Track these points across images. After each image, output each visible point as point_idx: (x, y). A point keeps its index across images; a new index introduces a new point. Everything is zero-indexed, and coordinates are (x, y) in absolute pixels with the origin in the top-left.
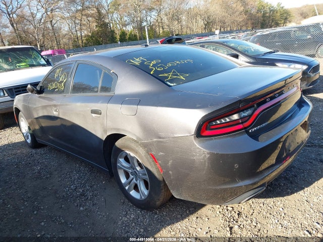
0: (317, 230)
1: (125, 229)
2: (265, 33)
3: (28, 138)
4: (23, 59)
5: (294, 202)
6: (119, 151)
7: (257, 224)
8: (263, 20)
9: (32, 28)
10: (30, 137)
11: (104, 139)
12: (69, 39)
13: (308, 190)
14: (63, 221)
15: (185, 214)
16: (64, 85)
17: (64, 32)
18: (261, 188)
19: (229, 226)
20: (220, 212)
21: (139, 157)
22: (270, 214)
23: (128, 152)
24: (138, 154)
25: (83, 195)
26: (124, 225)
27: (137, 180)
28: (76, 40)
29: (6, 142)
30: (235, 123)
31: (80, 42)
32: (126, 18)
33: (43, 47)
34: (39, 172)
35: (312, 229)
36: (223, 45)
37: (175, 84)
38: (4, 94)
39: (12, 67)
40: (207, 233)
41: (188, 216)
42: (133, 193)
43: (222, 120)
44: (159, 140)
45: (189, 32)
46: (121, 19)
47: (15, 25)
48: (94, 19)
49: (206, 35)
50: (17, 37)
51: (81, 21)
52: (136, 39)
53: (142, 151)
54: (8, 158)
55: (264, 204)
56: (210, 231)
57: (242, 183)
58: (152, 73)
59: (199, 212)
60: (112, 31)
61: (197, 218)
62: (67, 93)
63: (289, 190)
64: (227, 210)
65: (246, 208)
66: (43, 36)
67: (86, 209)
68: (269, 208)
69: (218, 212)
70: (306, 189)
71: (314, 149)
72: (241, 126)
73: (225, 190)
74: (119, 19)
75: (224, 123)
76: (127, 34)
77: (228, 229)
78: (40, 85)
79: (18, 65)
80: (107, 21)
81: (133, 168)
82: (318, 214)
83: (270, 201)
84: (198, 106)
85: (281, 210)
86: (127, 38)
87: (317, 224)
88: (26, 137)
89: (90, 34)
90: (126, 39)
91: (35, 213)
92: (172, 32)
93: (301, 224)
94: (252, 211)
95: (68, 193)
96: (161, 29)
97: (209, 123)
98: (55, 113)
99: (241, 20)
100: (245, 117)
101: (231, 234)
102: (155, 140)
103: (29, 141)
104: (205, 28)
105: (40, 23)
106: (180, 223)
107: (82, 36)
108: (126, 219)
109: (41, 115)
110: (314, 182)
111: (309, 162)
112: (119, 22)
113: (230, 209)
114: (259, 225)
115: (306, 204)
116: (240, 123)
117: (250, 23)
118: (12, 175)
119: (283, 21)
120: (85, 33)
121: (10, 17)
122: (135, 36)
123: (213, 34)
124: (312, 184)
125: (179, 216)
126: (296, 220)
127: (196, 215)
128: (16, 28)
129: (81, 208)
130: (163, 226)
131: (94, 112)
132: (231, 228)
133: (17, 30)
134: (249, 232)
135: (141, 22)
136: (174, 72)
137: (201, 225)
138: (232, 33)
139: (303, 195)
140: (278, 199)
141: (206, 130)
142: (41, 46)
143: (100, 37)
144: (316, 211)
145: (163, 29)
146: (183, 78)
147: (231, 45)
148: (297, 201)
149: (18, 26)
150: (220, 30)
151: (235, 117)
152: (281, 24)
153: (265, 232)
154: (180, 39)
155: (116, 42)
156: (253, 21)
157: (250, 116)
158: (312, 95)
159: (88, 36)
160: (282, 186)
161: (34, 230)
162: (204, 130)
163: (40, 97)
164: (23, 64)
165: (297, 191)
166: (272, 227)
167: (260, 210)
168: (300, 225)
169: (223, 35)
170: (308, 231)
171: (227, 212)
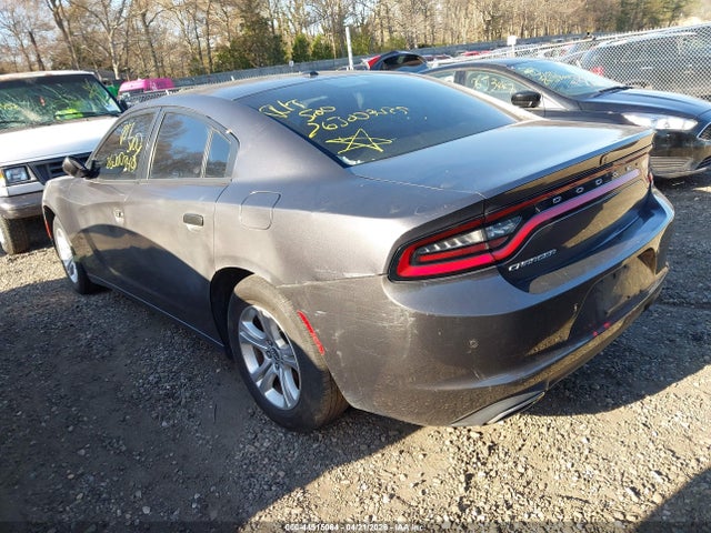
0: (653, 486)
1: (246, 470)
2: (616, 44)
3: (72, 273)
4: (70, 100)
5: (615, 426)
6: (242, 305)
7: (526, 469)
8: (622, 12)
9: (103, 29)
10: (75, 271)
11: (210, 279)
12: (184, 54)
13: (652, 401)
14: (124, 448)
15: (377, 442)
16: (137, 161)
17: (171, 40)
18: (534, 393)
19: (466, 471)
20: (451, 442)
21: (279, 318)
22: (559, 449)
23: (258, 308)
24: (278, 313)
25: (170, 395)
26: (247, 461)
27: (278, 368)
28: (198, 57)
29: (30, 280)
30: (475, 250)
31: (206, 61)
32: (308, 8)
33: (127, 74)
34: (89, 346)
35: (643, 485)
36: (507, 71)
37: (359, 162)
38: (29, 177)
39: (46, 118)
40: (416, 485)
41: (383, 448)
42: (271, 395)
43: (446, 243)
44: (315, 283)
45: (449, 40)
46: (297, 9)
47: (65, 24)
48: (237, 10)
49: (488, 48)
50: (71, 51)
51: (208, 13)
52: (329, 56)
53: (284, 306)
54: (31, 313)
55: (548, 429)
56: (424, 481)
57: (489, 382)
58: (311, 136)
59: (408, 439)
60: (276, 37)
61: (401, 452)
62: (142, 176)
63: (609, 400)
64: (469, 438)
65: (509, 436)
66: (127, 47)
67: (173, 426)
68: (559, 437)
69: (448, 443)
70: (648, 398)
71: (685, 311)
72: (489, 257)
73: (456, 394)
74: (292, 10)
75: (449, 250)
76: (308, 44)
77: (462, 478)
78: (92, 158)
79: (59, 113)
80: (265, 14)
81: (269, 341)
82: (662, 454)
83: (563, 422)
84: (393, 211)
85: (585, 441)
86: (310, 52)
87: (656, 475)
88: (68, 269)
89: (228, 44)
90: (305, 55)
91: (71, 429)
92: (411, 41)
93: (623, 474)
94: (521, 442)
95: (142, 390)
96: (386, 33)
97: (416, 248)
98: (118, 219)
99: (571, 10)
100: (498, 237)
101: (466, 489)
102: (308, 283)
103: (74, 278)
104: (487, 31)
105: (119, 19)
106: (362, 461)
107: (209, 48)
108: (252, 449)
109: (92, 223)
110: (670, 384)
111: (668, 339)
112: (293, 16)
113: (474, 435)
114: (530, 472)
115: (641, 431)
116: (486, 251)
117: (591, 18)
118: (33, 349)
119: (669, 15)
120: (216, 41)
121: (55, 5)
122: (328, 48)
123: (502, 44)
124: (665, 388)
125: (364, 447)
126: (612, 464)
127: (399, 445)
128: (66, 30)
129: (164, 424)
130: (326, 466)
131: (189, 219)
132: (469, 477)
133: (71, 33)
134: (506, 487)
135: (342, 17)
136: (361, 134)
137: (407, 467)
138: (548, 41)
139: (639, 411)
140: (582, 417)
141: (410, 263)
142: (120, 71)
143: (250, 51)
144: (660, 447)
145: (391, 32)
146: (378, 148)
147: (527, 72)
148: (623, 424)
149: (73, 25)
150: (522, 34)
151: (476, 236)
152: (663, 20)
153: (541, 487)
154: (414, 57)
155: (286, 63)
156: (599, 13)
157: (510, 236)
158: (704, 189)
159: (224, 47)
160: (595, 390)
161: (64, 465)
162: (405, 263)
163: (92, 185)
164: (71, 111)
165: (626, 403)
166: (557, 478)
167: (539, 441)
168: (619, 477)
169: (524, 47)
170: (633, 489)
171: (466, 443)
